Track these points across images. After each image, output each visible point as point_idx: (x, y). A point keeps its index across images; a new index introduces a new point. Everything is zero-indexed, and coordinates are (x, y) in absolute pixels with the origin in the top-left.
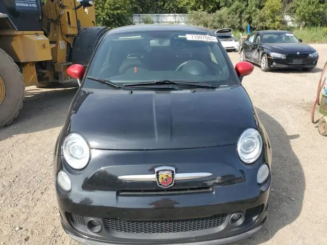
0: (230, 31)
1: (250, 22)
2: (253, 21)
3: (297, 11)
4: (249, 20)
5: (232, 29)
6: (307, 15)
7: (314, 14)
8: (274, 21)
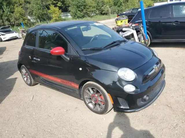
0: (9, 27)
1: (9, 21)
2: (11, 21)
3: (33, 14)
4: (8, 20)
5: (10, 26)
6: (39, 15)
7: (43, 15)
8: (24, 20)
